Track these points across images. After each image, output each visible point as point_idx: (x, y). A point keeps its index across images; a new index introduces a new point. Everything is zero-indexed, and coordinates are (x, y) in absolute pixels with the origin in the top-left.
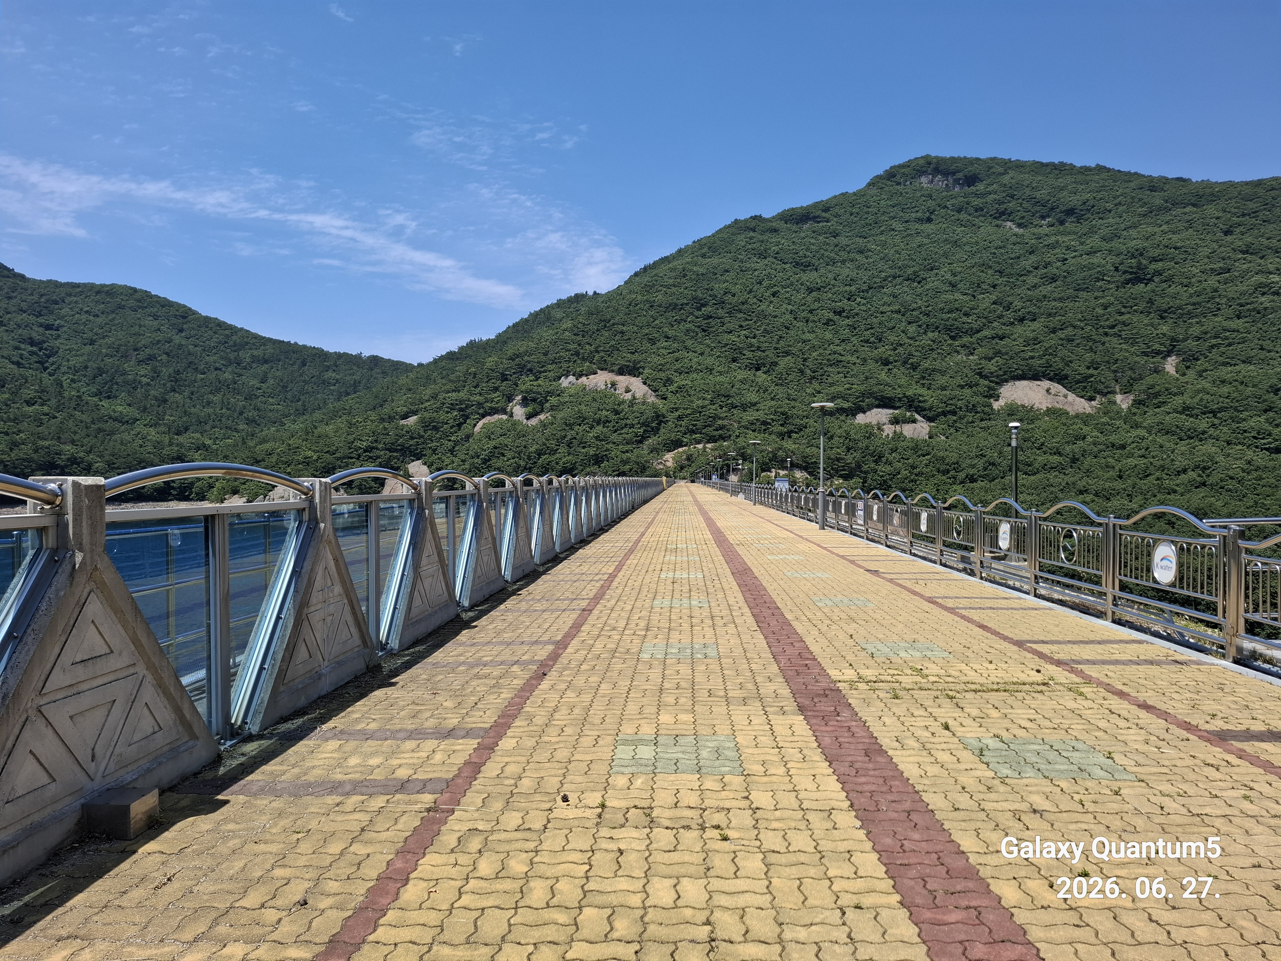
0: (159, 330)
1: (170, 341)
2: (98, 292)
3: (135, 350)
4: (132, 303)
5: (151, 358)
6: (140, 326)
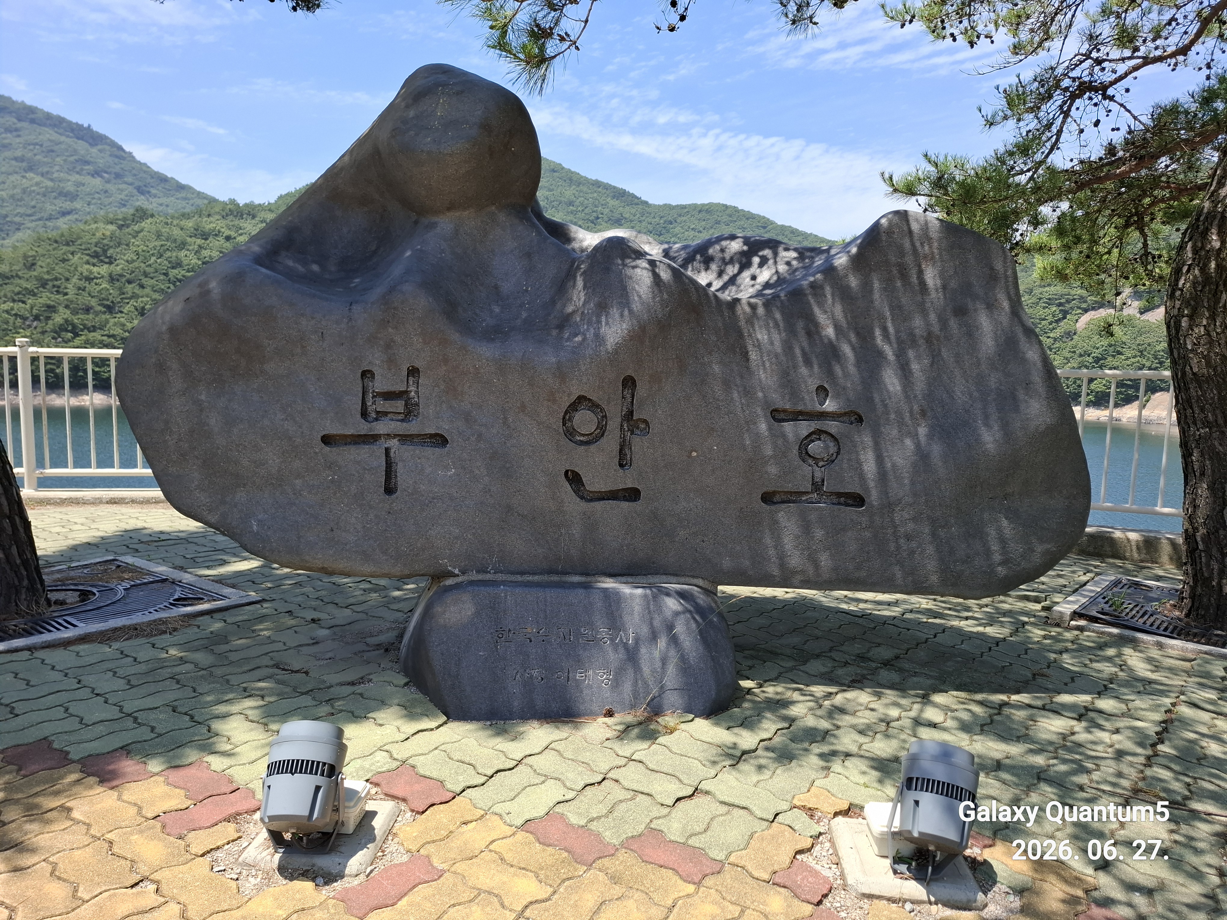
2: (700, 211)
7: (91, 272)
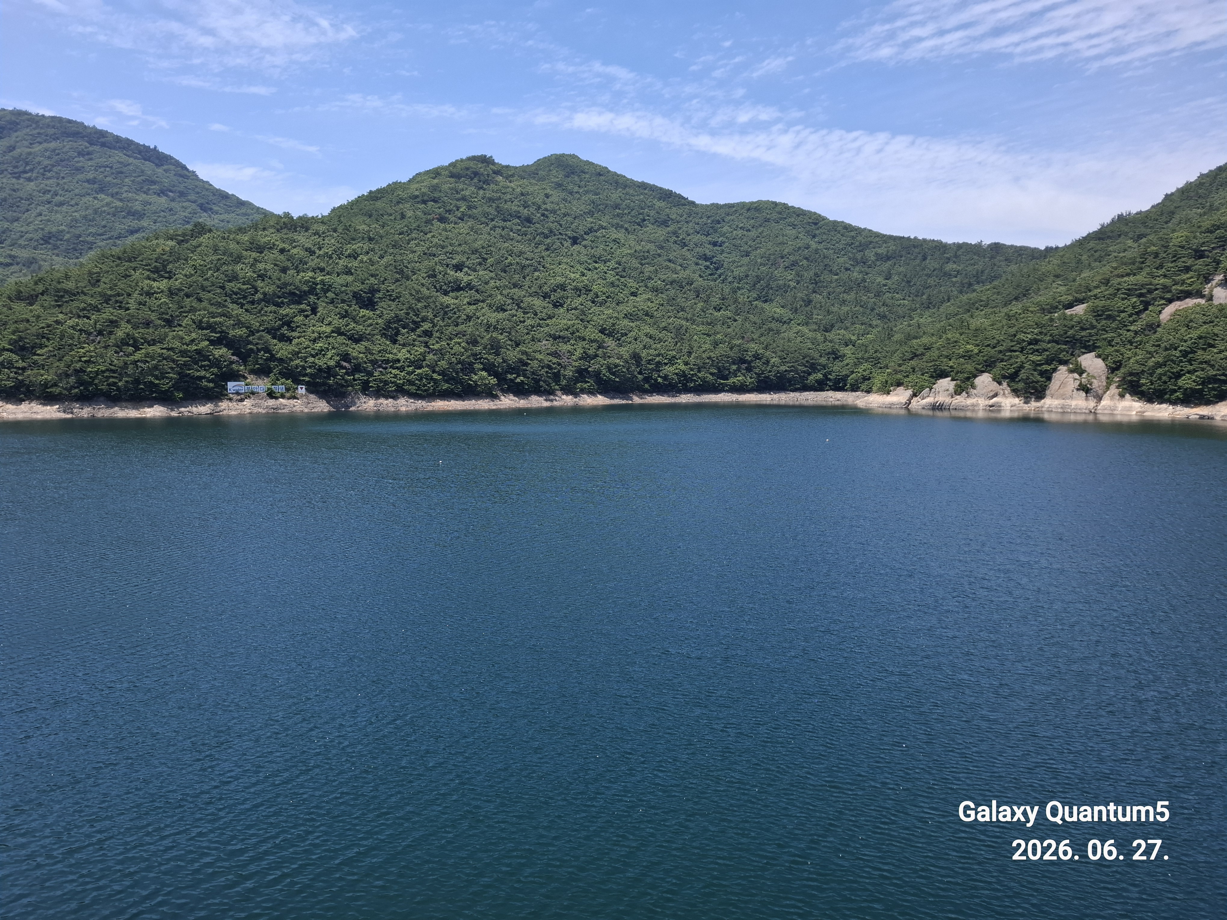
0: (797, 237)
1: (808, 247)
2: (749, 210)
3: (782, 257)
4: (775, 216)
5: (794, 264)
6: (783, 236)
7: (151, 287)
